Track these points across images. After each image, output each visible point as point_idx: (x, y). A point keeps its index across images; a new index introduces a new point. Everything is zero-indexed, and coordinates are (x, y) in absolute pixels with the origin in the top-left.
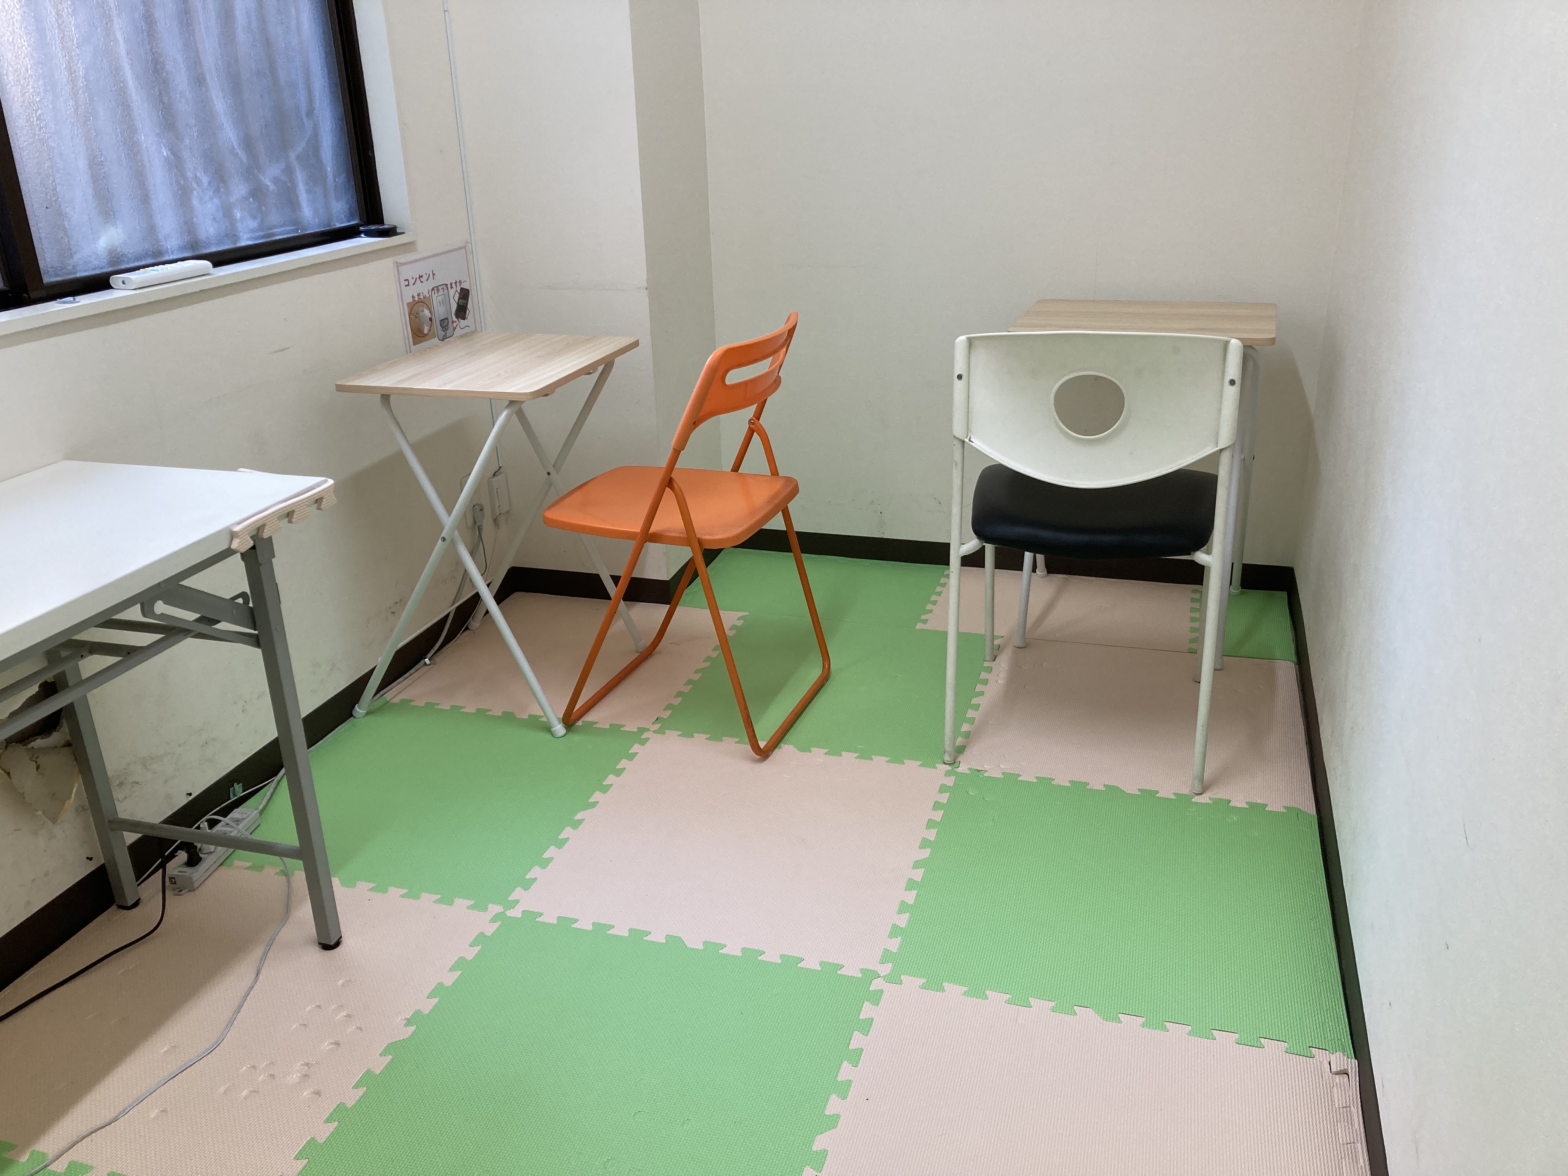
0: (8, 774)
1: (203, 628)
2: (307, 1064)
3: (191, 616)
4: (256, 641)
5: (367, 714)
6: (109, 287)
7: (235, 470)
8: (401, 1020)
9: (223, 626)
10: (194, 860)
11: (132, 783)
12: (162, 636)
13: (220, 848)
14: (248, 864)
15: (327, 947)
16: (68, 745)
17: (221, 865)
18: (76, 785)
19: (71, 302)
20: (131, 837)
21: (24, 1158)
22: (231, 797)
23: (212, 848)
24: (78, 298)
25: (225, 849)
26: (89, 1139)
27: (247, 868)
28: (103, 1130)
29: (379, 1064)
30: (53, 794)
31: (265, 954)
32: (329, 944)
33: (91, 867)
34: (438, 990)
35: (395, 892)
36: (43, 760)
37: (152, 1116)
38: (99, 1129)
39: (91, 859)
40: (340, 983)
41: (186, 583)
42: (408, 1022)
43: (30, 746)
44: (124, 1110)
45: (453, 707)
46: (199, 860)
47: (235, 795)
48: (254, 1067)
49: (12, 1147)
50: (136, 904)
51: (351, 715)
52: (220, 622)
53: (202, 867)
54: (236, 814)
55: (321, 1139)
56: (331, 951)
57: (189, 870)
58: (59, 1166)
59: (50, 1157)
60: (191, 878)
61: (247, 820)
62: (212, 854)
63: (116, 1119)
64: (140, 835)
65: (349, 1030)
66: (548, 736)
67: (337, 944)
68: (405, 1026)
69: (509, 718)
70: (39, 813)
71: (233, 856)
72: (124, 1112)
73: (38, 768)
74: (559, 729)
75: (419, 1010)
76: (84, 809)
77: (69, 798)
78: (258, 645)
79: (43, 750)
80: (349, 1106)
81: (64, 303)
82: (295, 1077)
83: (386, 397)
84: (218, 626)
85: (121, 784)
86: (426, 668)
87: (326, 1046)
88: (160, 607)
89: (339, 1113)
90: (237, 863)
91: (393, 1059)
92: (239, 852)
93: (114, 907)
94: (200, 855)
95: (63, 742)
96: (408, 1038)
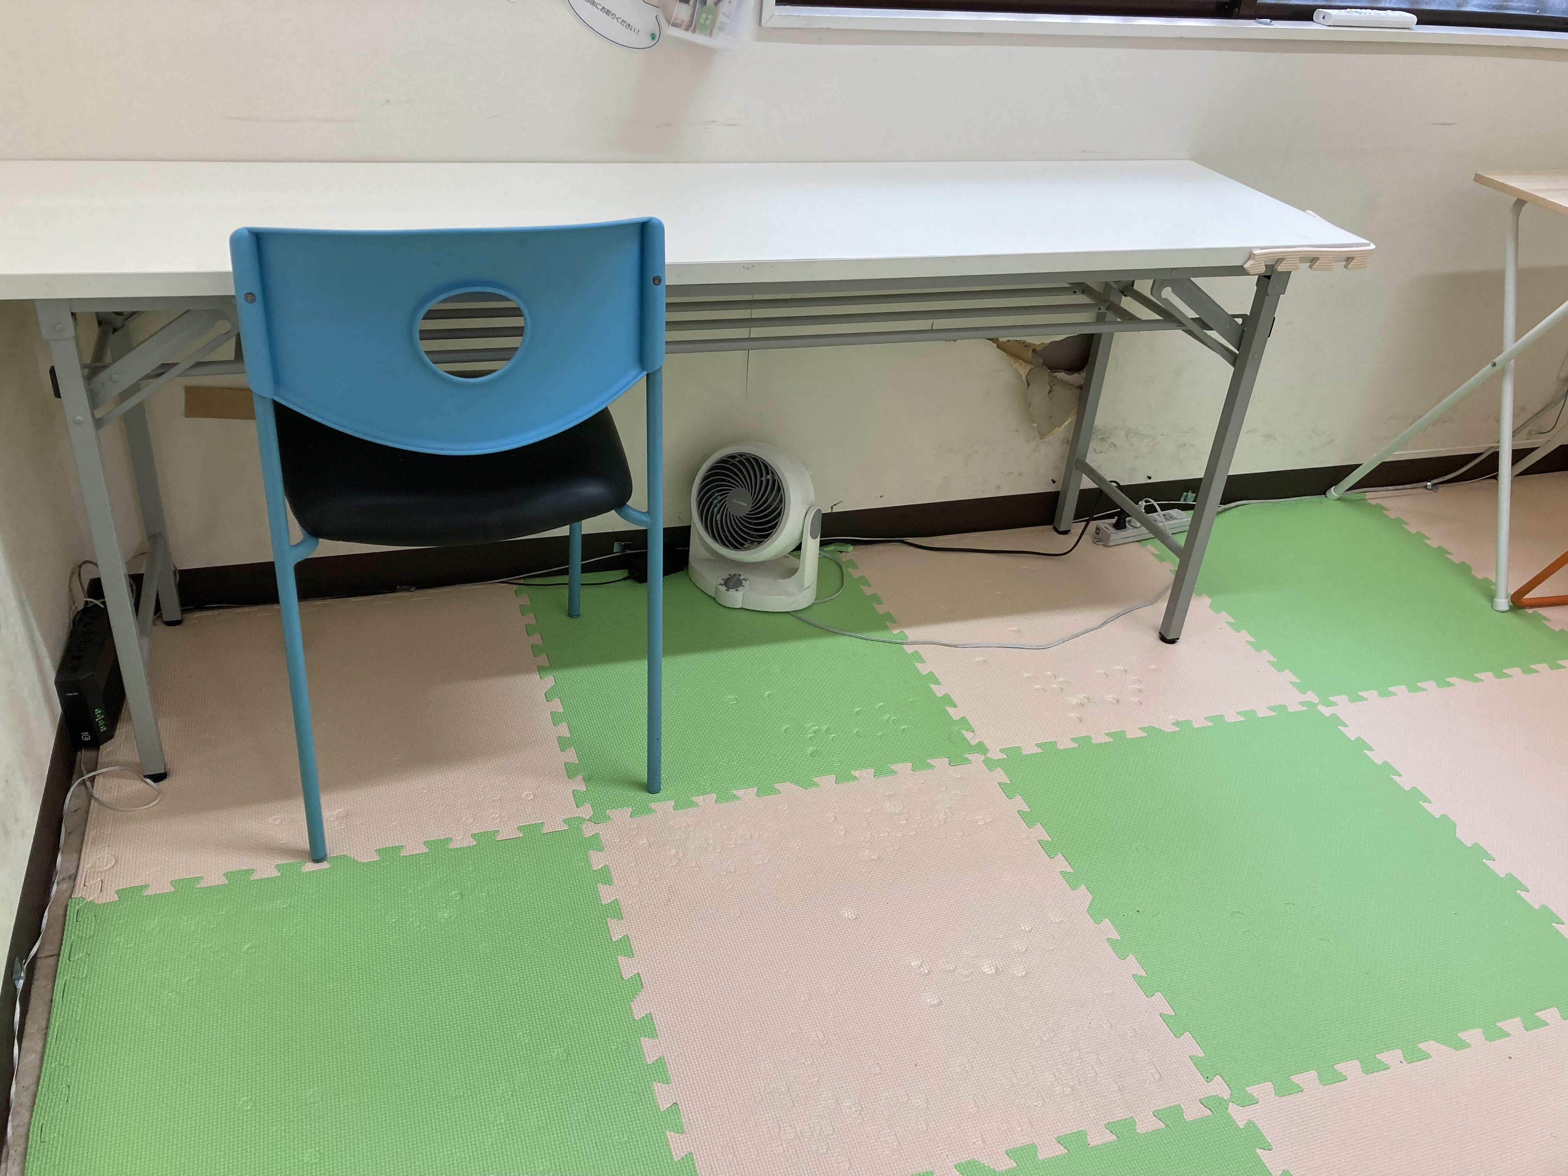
0: (1029, 385)
1: (1195, 328)
2: (1088, 699)
3: (1191, 314)
4: (1233, 360)
5: (1339, 499)
6: (1310, 18)
7: (1304, 211)
8: (1173, 718)
9: (1214, 334)
10: (1120, 525)
11: (1112, 443)
12: (1160, 318)
13: (1143, 528)
14: (1156, 552)
15: (1163, 639)
16: (1080, 388)
17: (1137, 541)
18: (1070, 420)
19: (1266, 24)
20: (1087, 483)
21: (896, 632)
22: (1182, 499)
23: (1138, 524)
24: (1273, 22)
25: (1148, 532)
26: (935, 646)
27: (1153, 554)
28: (945, 647)
29: (1134, 733)
30: (1051, 417)
31: (1118, 616)
32: (1167, 639)
33: (1051, 488)
34: (1217, 719)
35: (1245, 635)
36: (1056, 388)
37: (977, 659)
38: (944, 645)
39: (1054, 482)
40: (1153, 666)
41: (1197, 281)
42: (1177, 723)
43: (1055, 374)
44: (965, 645)
45: (1418, 533)
46: (1124, 527)
47: (1185, 500)
48: (1055, 676)
49: (894, 621)
50: (1065, 533)
51: (1325, 494)
52: (1212, 329)
53: (1122, 534)
54: (1174, 512)
55: (1061, 746)
56: (1164, 644)
57: (1112, 529)
58: (909, 649)
59: (909, 640)
60: (1110, 536)
61: (1179, 521)
62: (1135, 529)
63: (956, 646)
64: (1097, 486)
65: (1133, 699)
66: (1486, 604)
67: (1173, 642)
68: (1173, 724)
69: (1464, 569)
70: (1035, 425)
71: (1151, 540)
72: (964, 646)
73: (1050, 392)
74: (1503, 603)
75: (1191, 721)
76: (1067, 443)
77: (1060, 426)
78: (1234, 364)
79: (1061, 381)
80: (1093, 742)
81: (1261, 23)
82: (1074, 701)
83: (1520, 202)
84: (1209, 332)
85: (1102, 439)
86: (1424, 490)
87: (1109, 697)
88: (1167, 293)
89: (1084, 741)
90: (1149, 546)
91: (1146, 737)
92: (1157, 541)
93: (1051, 526)
94: (1127, 524)
95: (1078, 385)
96: (1168, 733)
